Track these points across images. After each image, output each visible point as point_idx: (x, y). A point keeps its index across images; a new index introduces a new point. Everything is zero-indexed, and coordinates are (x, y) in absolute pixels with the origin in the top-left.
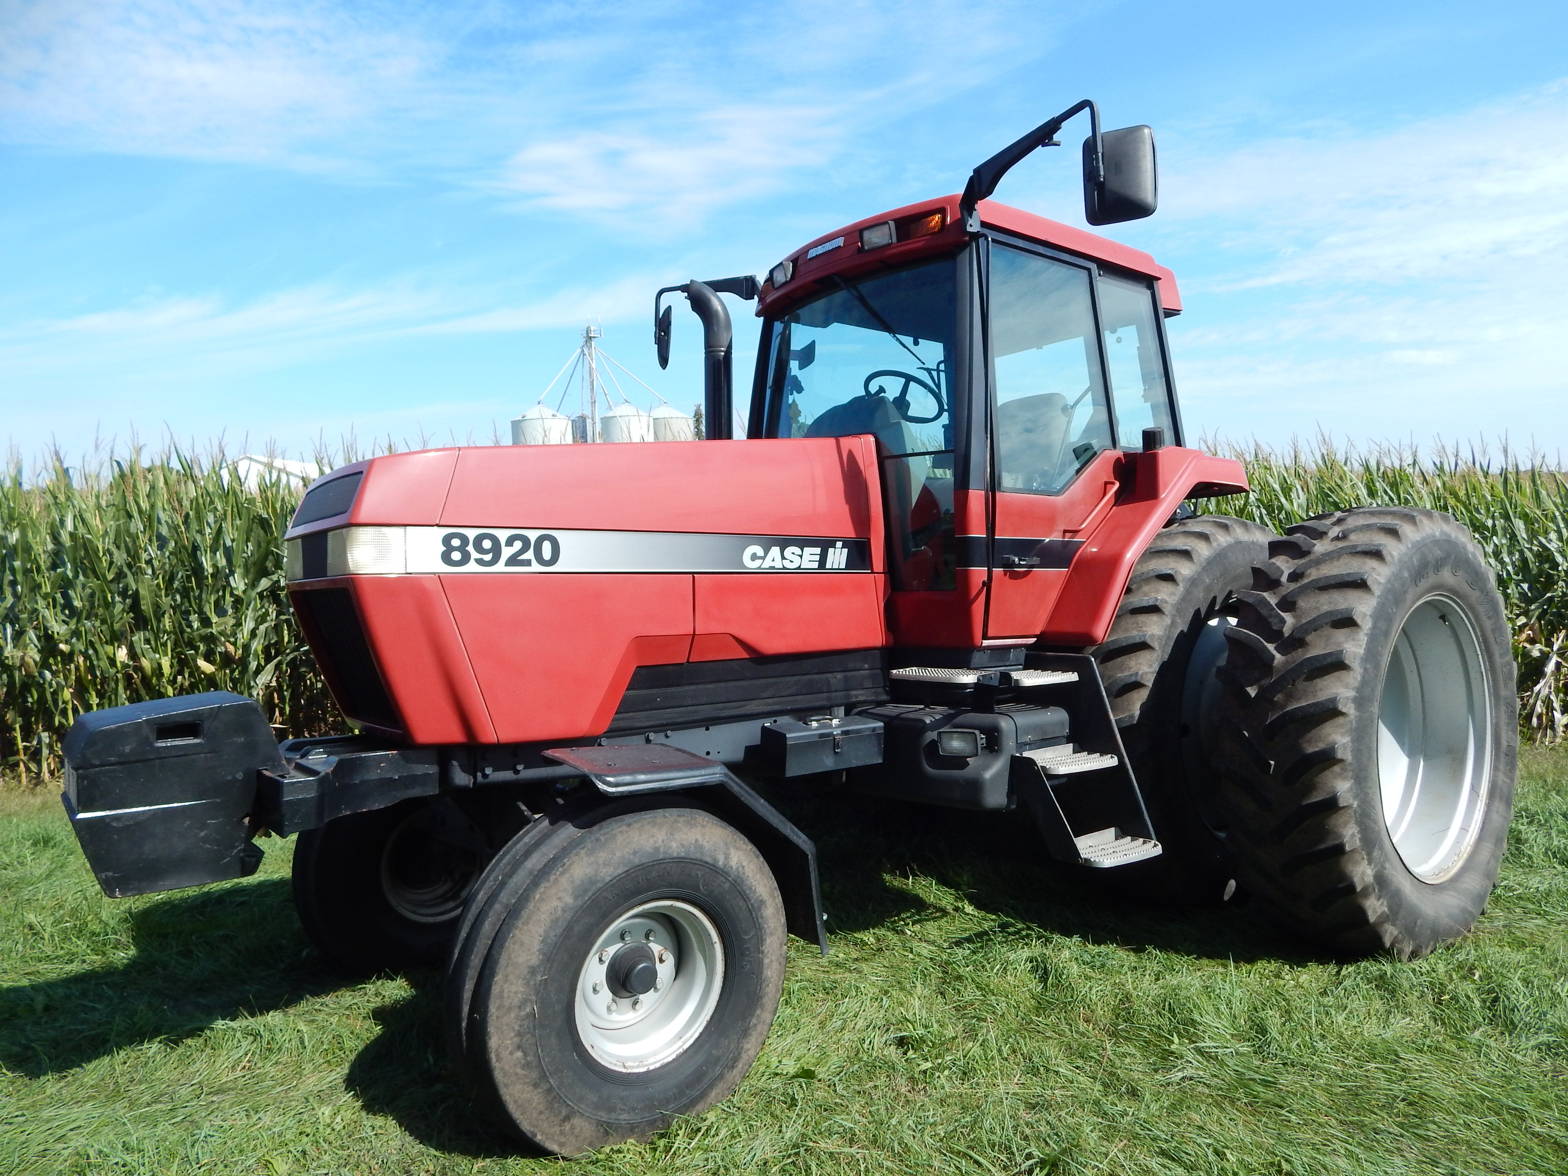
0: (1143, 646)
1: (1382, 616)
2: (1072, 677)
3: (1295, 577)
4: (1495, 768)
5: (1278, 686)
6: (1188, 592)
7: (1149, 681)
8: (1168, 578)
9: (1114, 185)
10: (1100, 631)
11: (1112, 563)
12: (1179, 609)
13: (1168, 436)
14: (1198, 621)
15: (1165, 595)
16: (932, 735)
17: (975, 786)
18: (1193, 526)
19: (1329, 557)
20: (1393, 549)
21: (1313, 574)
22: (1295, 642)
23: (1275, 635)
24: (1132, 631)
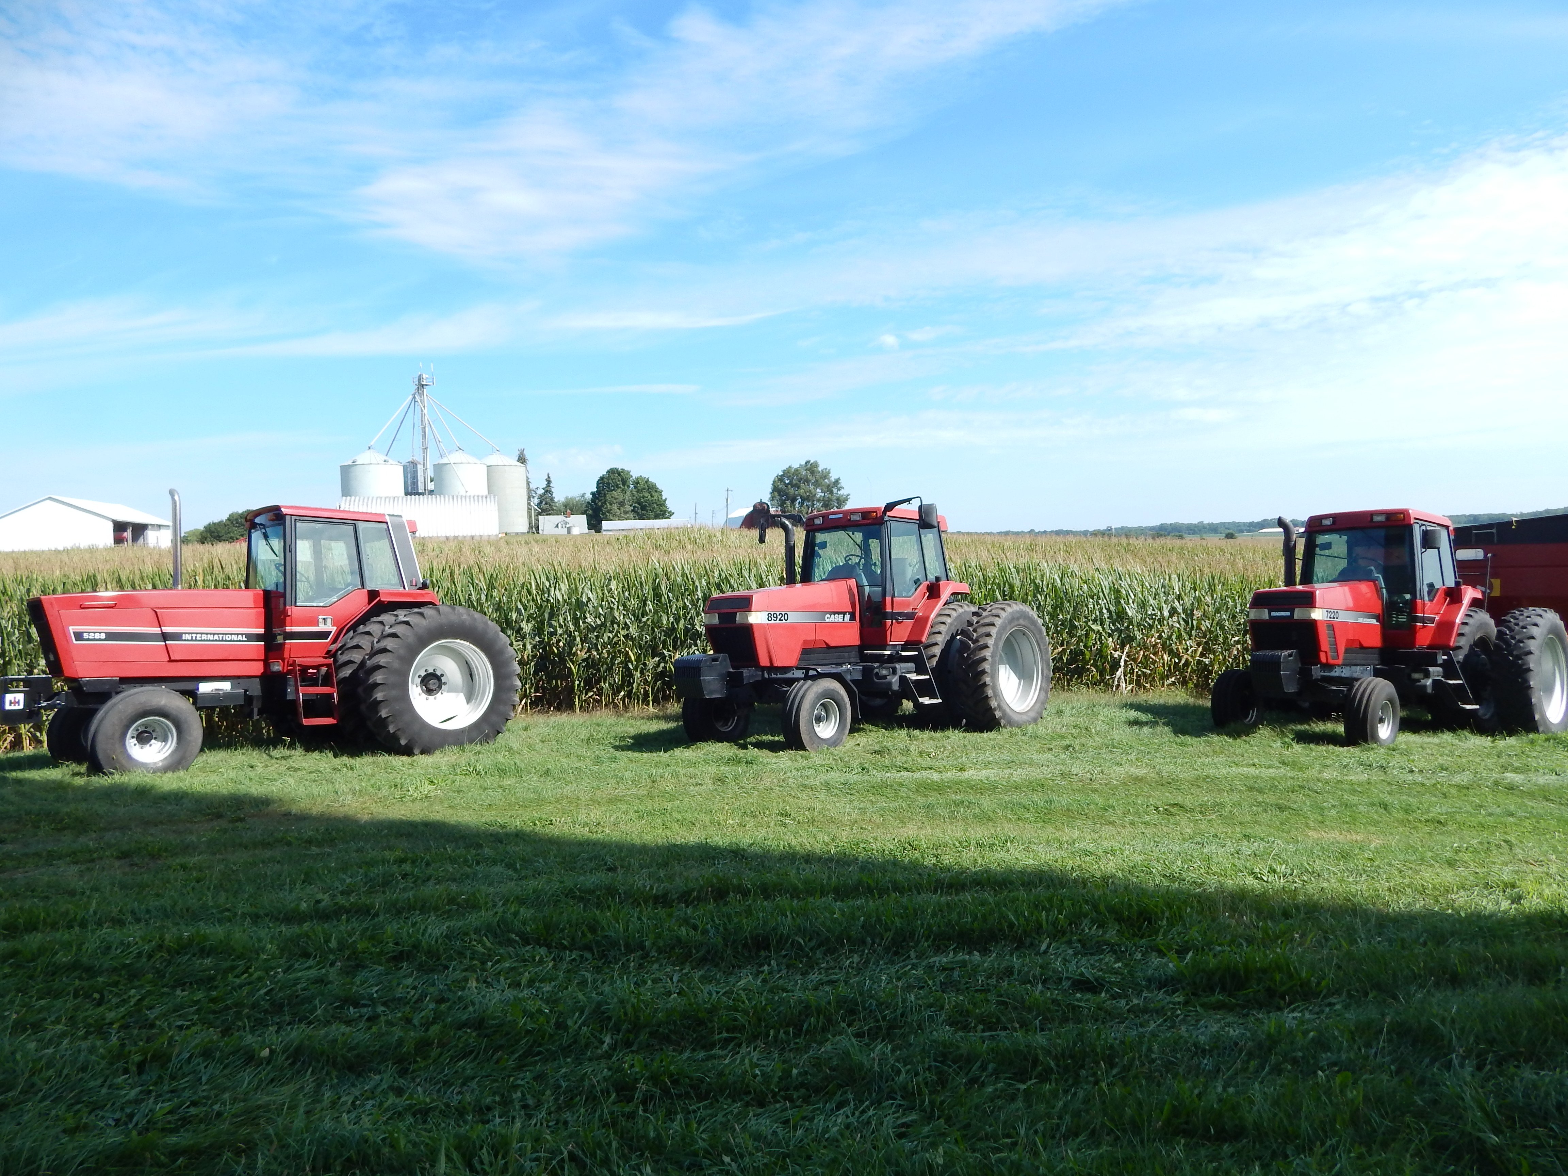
0: (936, 644)
1: (1000, 634)
2: (916, 653)
3: (977, 623)
4: (1042, 681)
5: (972, 653)
6: (949, 628)
7: (938, 655)
8: (944, 623)
9: (927, 520)
10: (924, 640)
11: (927, 618)
12: (947, 633)
13: (944, 577)
14: (953, 637)
15: (942, 628)
16: (877, 670)
17: (890, 683)
18: (951, 606)
19: (986, 617)
20: (1003, 614)
21: (982, 622)
22: (977, 641)
23: (971, 639)
24: (933, 640)
